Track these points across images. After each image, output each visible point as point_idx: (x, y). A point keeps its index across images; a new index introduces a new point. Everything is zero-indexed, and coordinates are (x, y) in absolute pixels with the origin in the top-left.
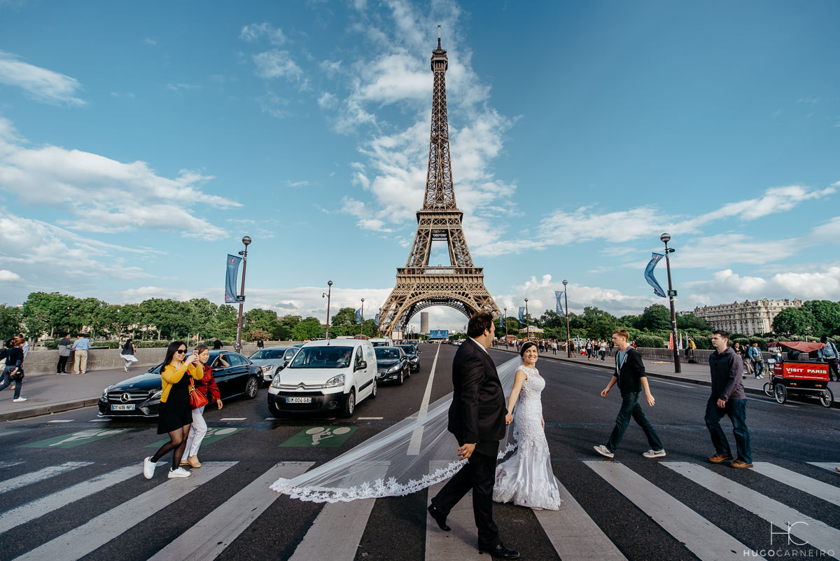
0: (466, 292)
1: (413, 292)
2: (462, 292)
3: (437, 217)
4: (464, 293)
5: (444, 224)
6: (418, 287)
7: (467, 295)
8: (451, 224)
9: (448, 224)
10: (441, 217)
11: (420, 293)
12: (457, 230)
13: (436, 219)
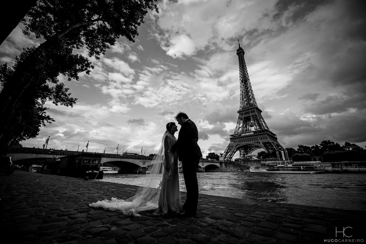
0: (259, 141)
1: (236, 144)
2: (257, 141)
3: (246, 112)
4: (258, 142)
5: (249, 114)
6: (239, 142)
7: (260, 142)
8: (252, 113)
9: (250, 114)
10: (248, 111)
11: (239, 144)
12: (255, 115)
13: (245, 113)
